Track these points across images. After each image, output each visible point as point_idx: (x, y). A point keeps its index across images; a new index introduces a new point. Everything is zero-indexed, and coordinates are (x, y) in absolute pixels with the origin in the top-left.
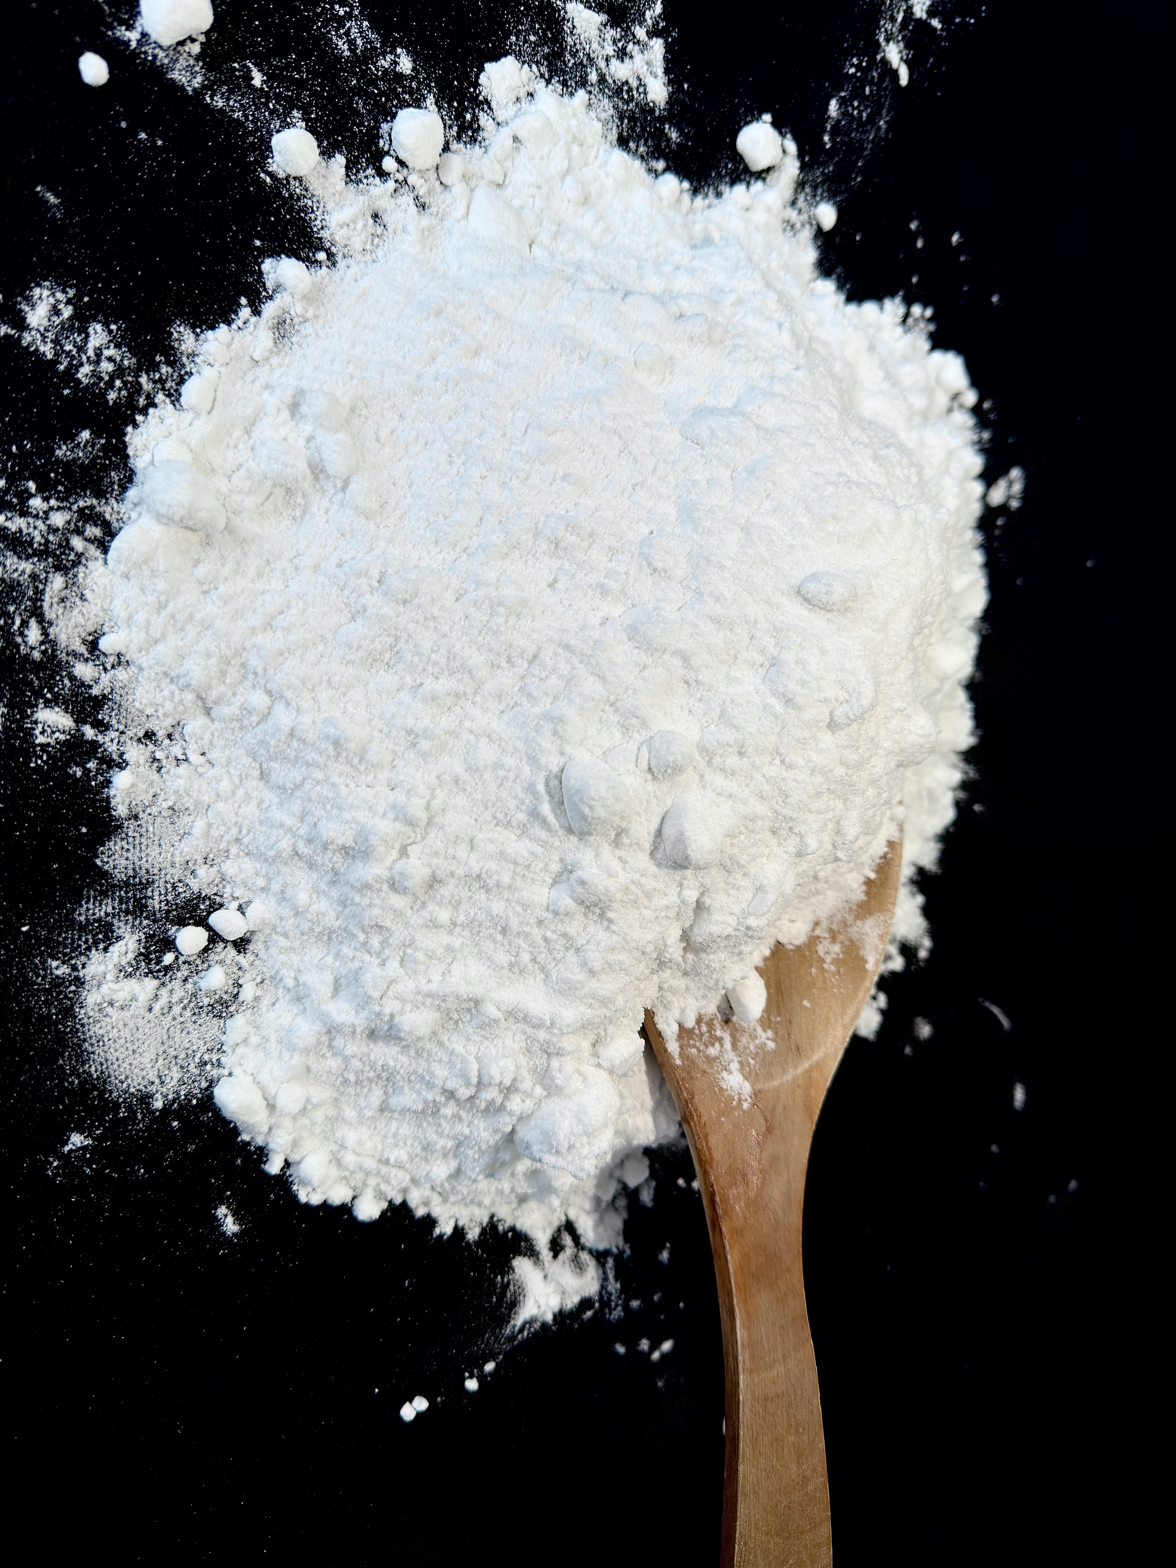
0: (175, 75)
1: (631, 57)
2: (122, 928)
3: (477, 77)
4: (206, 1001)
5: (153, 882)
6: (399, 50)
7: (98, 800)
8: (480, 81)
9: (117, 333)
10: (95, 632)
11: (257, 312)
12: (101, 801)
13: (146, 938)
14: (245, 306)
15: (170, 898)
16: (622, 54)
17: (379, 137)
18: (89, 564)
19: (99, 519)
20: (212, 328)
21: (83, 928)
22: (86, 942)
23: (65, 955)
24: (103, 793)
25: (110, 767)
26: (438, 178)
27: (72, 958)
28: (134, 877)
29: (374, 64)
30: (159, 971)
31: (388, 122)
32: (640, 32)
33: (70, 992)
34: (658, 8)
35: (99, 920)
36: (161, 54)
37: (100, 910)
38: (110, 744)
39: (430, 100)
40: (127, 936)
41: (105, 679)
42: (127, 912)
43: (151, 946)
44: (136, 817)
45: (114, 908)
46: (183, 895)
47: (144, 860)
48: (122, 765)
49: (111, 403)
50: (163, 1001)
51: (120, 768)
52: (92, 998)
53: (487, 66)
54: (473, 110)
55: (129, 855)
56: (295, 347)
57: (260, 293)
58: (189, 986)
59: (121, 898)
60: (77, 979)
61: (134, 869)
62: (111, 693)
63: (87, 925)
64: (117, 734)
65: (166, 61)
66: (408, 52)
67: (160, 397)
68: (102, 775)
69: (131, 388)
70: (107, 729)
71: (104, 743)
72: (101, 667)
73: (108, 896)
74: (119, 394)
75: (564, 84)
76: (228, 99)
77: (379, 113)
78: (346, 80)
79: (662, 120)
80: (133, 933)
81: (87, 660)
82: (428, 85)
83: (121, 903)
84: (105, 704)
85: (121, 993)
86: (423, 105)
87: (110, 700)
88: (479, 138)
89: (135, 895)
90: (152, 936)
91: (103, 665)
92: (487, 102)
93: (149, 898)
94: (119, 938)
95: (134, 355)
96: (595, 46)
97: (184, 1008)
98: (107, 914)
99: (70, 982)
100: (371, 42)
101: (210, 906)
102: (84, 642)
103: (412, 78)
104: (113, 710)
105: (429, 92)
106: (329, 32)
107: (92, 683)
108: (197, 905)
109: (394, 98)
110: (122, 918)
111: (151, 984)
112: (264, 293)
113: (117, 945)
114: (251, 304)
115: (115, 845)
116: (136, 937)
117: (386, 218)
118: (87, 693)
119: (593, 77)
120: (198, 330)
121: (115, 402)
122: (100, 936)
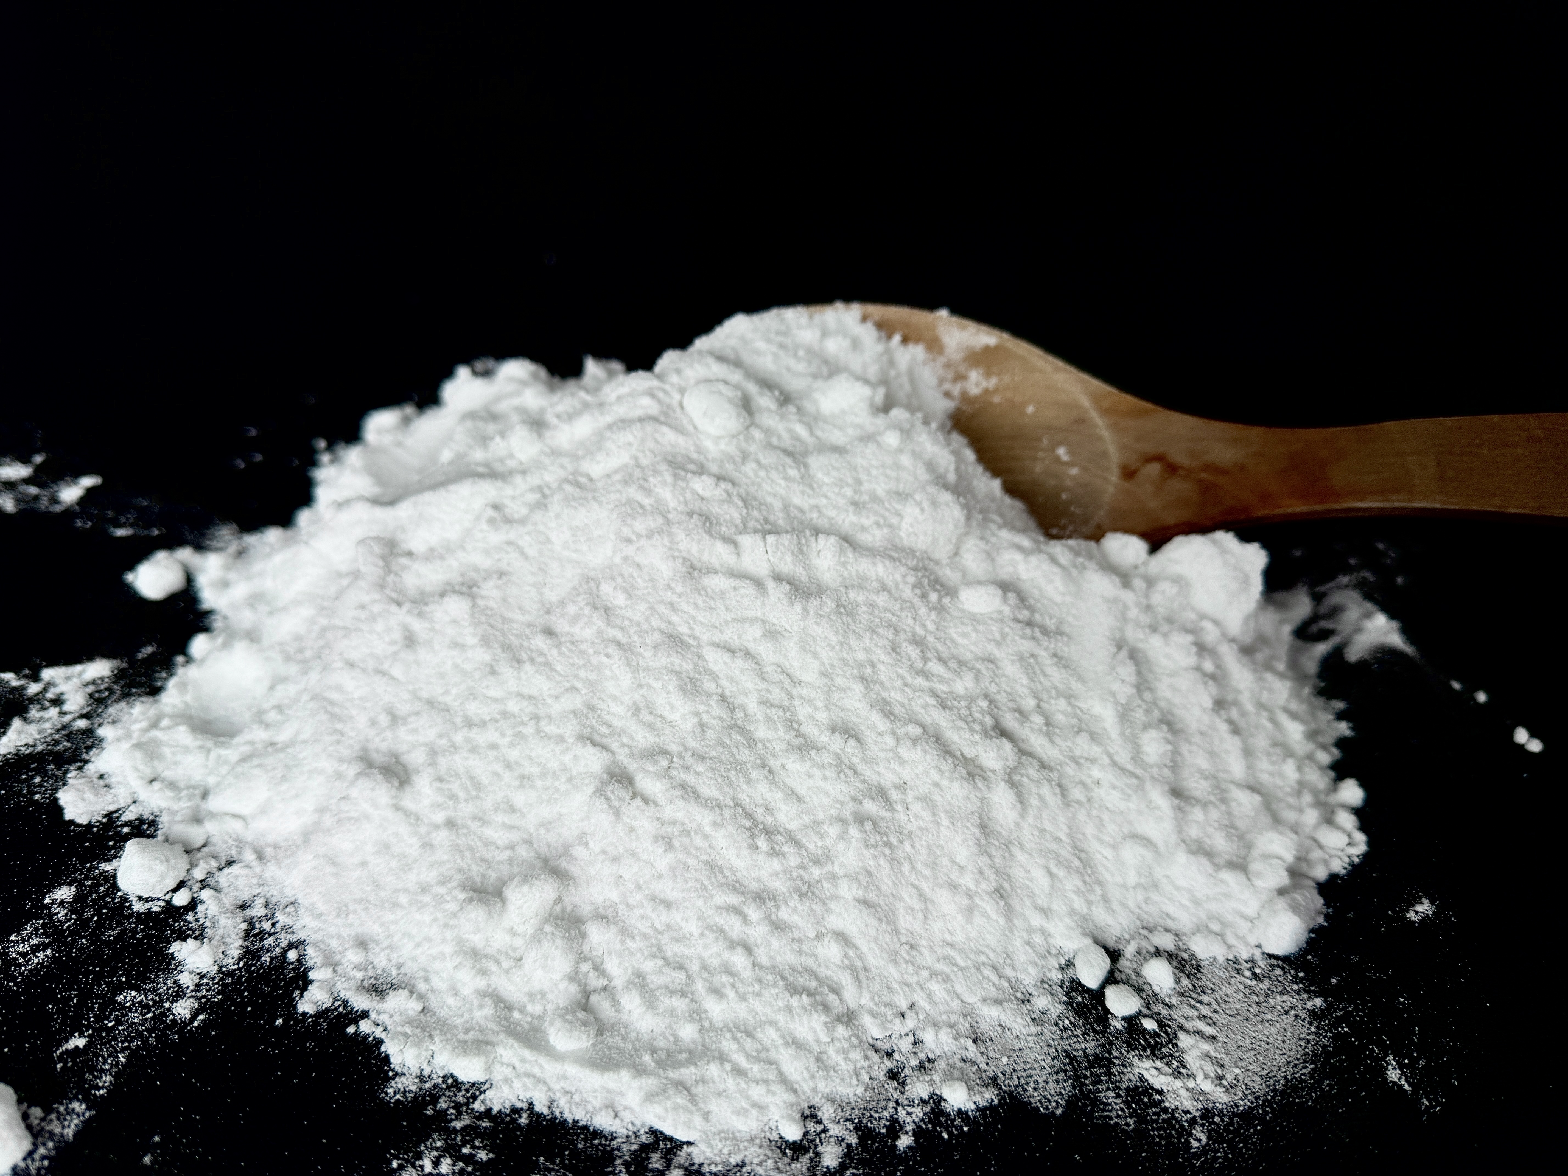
0: (69, 1132)
1: (62, 694)
2: (1130, 1077)
3: (80, 826)
4: (1185, 982)
5: (1065, 1051)
6: (47, 900)
7: (985, 1120)
8: (85, 822)
9: (403, 1159)
10: (780, 1148)
11: (365, 1015)
12: (984, 1116)
13: (1133, 1050)
14: (358, 1027)
15: (1079, 1032)
16: (58, 702)
17: (149, 913)
18: (697, 1161)
19: (640, 1156)
20: (386, 1059)
21: (1142, 1119)
22: (1158, 1114)
23: (1180, 1135)
24: (975, 1117)
25: (942, 1113)
26: (199, 849)
27: (1182, 1126)
28: (1065, 1071)
29: (62, 924)
30: (1166, 1033)
31: (131, 905)
32: (33, 688)
33: (1223, 1121)
34: (9, 676)
35: (1126, 1102)
36: (42, 1151)
37: (1116, 1104)
38: (914, 1116)
39: (106, 867)
40: (1136, 1071)
41: (835, 1130)
42: (1109, 1074)
43: (1140, 1044)
44: (994, 1079)
45: (1108, 1089)
46: (1073, 1020)
47: (1043, 1063)
48: (937, 1100)
49: (491, 1156)
50: (1201, 1025)
51: (940, 1102)
52: (1221, 1097)
53: (68, 816)
54: (118, 826)
55: (1040, 1080)
56: (403, 970)
57: (340, 1014)
58: (1174, 1001)
59: (1094, 1083)
60: (1203, 1117)
61: (1057, 1073)
62: (851, 1120)
63: (1138, 1115)
64: (900, 1108)
65: (50, 1144)
66: (49, 892)
67: (478, 1106)
68: (954, 1120)
69: (470, 1135)
70: (896, 1121)
71: (914, 1122)
72: (823, 1135)
73: (1096, 1097)
74: (479, 1148)
75: (89, 748)
76: (102, 1071)
77: (122, 914)
78: (82, 949)
79: (132, 662)
80: (1131, 1065)
81: (817, 1154)
82: (89, 870)
83: (1100, 1082)
84: (866, 1127)
85: (1205, 1068)
86: (112, 872)
87: (860, 1122)
88: (151, 818)
89: (1086, 1068)
90: (1129, 1045)
91: (819, 1134)
92: (109, 815)
93: (1085, 1053)
94: (1141, 1078)
95: (428, 1137)
96: (47, 725)
97: (1201, 1002)
98: (1118, 1096)
99: (1211, 1124)
100: (36, 930)
101: (1076, 990)
102: (795, 1159)
103: (80, 885)
104: (871, 1116)
105: (97, 868)
106: (21, 974)
107: (844, 1145)
108: (1078, 1004)
109: (104, 901)
110: (1118, 1078)
111: (1185, 1041)
112: (341, 1009)
113: (1151, 1081)
114: (355, 1021)
115: (1034, 1097)
116: (1136, 1061)
117: (245, 896)
118: (857, 1149)
119: (82, 724)
120: (391, 1074)
121: (490, 1151)
122: (1146, 1100)
